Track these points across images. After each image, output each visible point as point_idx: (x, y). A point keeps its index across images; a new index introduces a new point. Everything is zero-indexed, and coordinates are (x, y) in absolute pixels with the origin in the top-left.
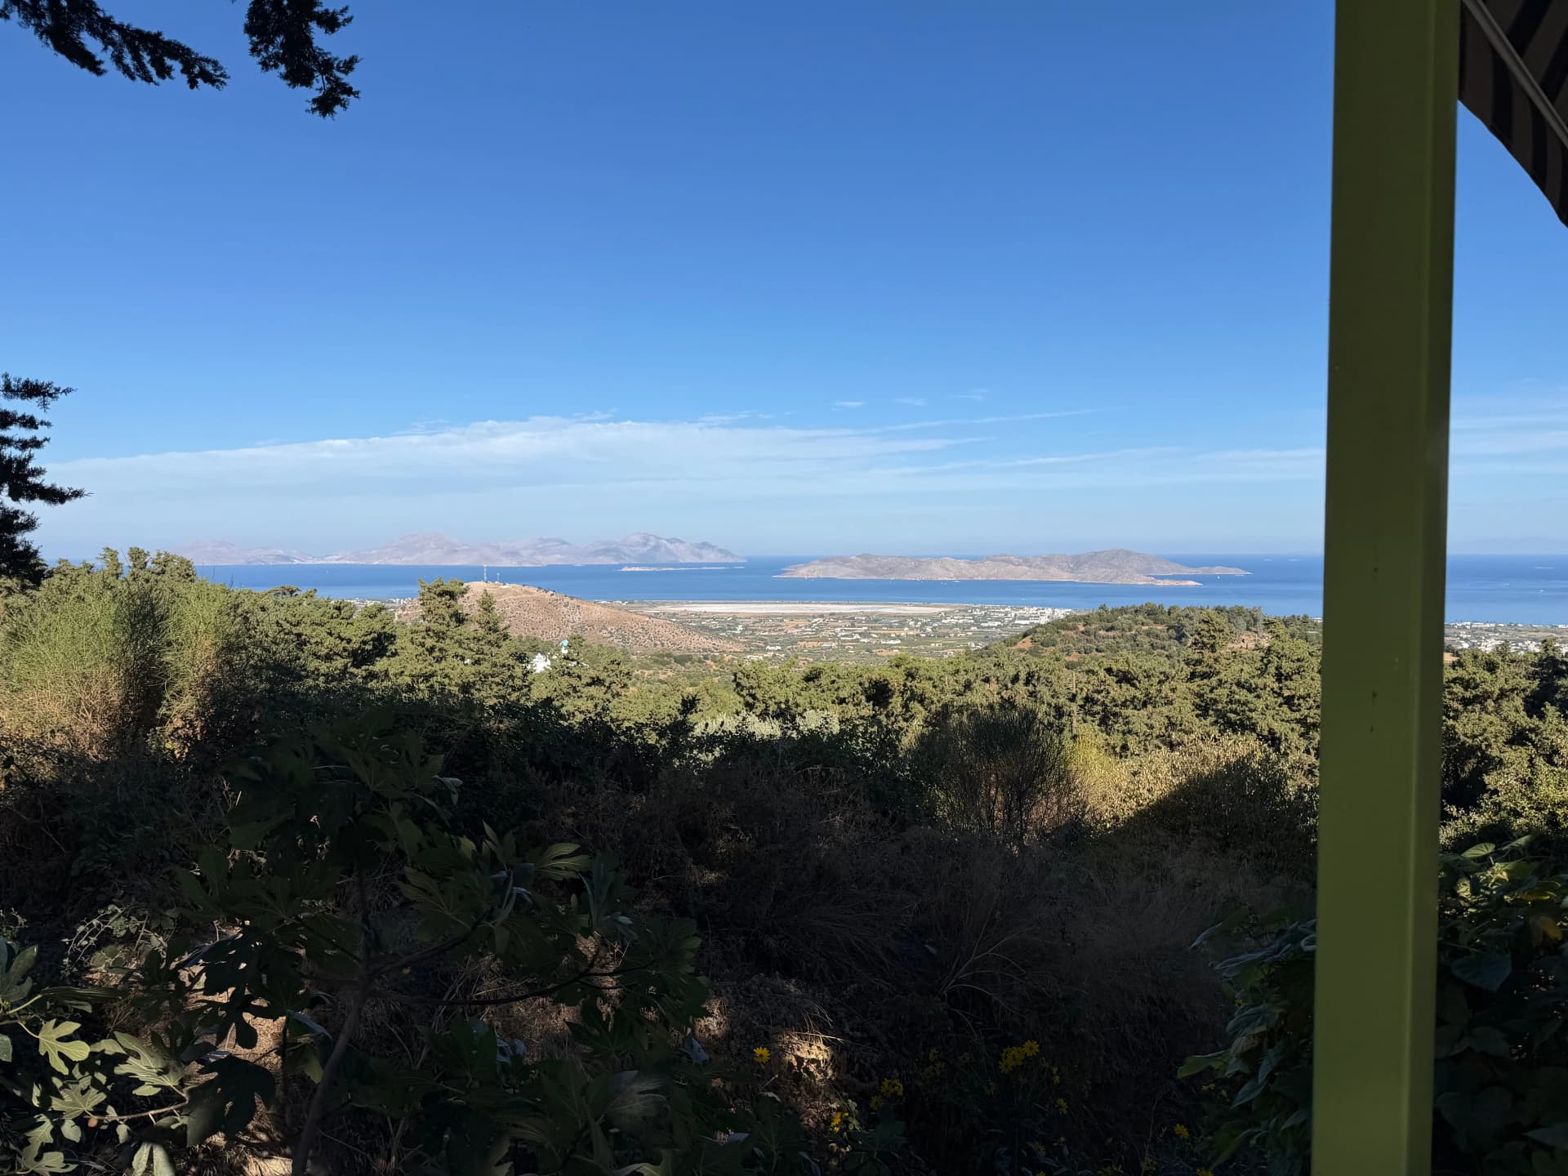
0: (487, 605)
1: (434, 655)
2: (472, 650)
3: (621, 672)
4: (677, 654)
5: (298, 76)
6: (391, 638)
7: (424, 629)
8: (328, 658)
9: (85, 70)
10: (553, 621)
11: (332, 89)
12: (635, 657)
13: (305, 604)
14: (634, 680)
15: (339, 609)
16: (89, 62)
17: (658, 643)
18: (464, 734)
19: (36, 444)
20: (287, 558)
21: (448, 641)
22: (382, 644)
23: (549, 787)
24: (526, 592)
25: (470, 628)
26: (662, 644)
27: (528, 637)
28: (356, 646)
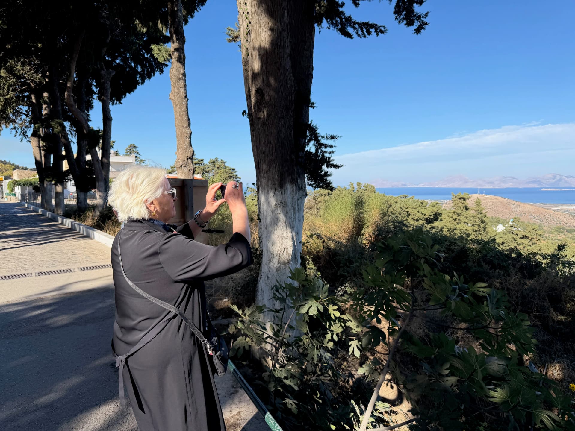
0: (478, 203)
1: (456, 222)
2: (471, 221)
3: (537, 234)
4: (568, 228)
5: (410, 23)
6: (440, 214)
7: (453, 211)
8: (417, 220)
9: (349, 38)
10: (507, 211)
11: (421, 25)
12: (545, 228)
13: (410, 201)
14: (544, 238)
15: (422, 203)
16: (349, 36)
17: (558, 222)
18: (459, 248)
19: (333, 152)
20: (405, 185)
21: (462, 216)
22: (436, 217)
23: (491, 271)
24: (496, 199)
25: (470, 212)
26: (560, 224)
27: (496, 218)
28: (427, 217)
